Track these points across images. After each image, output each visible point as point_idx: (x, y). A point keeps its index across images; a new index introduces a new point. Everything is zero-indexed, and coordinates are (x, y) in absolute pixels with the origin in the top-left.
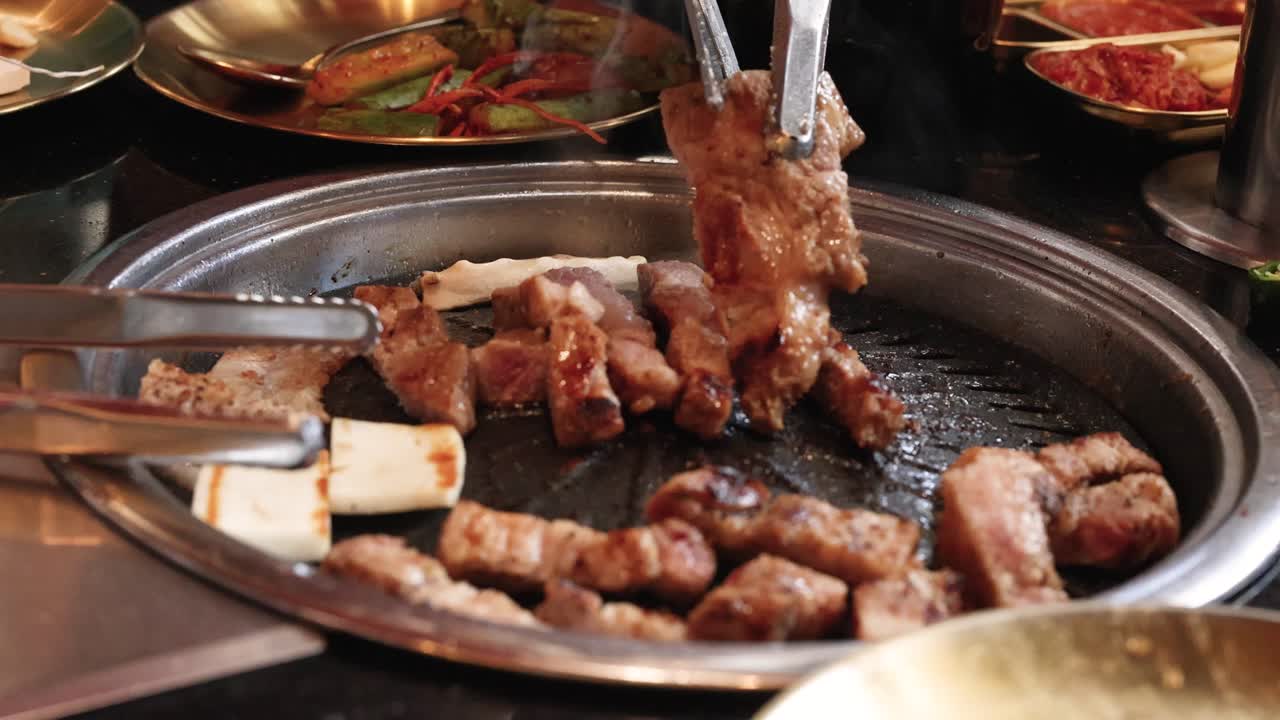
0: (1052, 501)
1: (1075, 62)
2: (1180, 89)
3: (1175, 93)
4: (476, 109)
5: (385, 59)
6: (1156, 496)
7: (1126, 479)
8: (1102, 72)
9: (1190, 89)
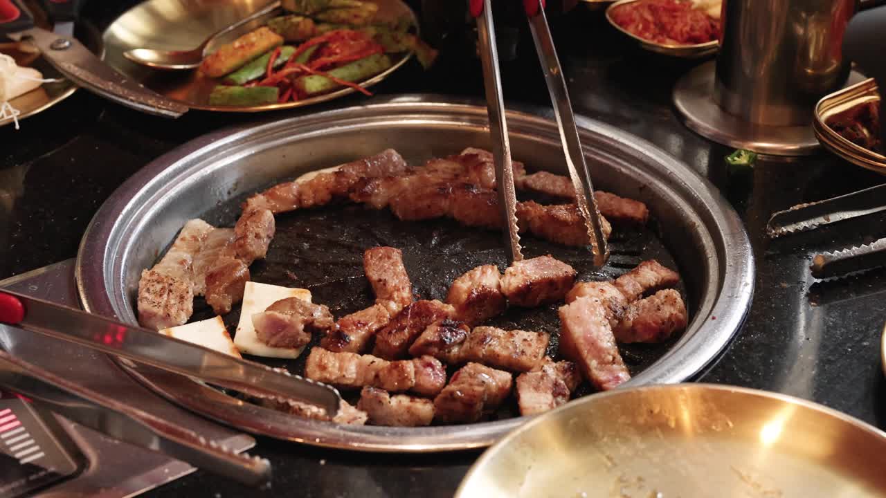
0: (619, 311)
1: (635, 12)
2: (695, 24)
3: (692, 29)
4: (296, 81)
5: (242, 47)
6: (673, 302)
7: (658, 293)
8: (650, 18)
9: (701, 23)
